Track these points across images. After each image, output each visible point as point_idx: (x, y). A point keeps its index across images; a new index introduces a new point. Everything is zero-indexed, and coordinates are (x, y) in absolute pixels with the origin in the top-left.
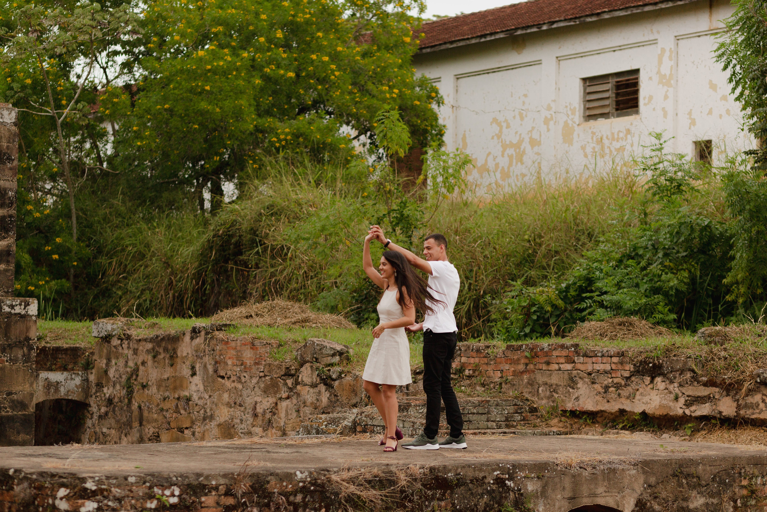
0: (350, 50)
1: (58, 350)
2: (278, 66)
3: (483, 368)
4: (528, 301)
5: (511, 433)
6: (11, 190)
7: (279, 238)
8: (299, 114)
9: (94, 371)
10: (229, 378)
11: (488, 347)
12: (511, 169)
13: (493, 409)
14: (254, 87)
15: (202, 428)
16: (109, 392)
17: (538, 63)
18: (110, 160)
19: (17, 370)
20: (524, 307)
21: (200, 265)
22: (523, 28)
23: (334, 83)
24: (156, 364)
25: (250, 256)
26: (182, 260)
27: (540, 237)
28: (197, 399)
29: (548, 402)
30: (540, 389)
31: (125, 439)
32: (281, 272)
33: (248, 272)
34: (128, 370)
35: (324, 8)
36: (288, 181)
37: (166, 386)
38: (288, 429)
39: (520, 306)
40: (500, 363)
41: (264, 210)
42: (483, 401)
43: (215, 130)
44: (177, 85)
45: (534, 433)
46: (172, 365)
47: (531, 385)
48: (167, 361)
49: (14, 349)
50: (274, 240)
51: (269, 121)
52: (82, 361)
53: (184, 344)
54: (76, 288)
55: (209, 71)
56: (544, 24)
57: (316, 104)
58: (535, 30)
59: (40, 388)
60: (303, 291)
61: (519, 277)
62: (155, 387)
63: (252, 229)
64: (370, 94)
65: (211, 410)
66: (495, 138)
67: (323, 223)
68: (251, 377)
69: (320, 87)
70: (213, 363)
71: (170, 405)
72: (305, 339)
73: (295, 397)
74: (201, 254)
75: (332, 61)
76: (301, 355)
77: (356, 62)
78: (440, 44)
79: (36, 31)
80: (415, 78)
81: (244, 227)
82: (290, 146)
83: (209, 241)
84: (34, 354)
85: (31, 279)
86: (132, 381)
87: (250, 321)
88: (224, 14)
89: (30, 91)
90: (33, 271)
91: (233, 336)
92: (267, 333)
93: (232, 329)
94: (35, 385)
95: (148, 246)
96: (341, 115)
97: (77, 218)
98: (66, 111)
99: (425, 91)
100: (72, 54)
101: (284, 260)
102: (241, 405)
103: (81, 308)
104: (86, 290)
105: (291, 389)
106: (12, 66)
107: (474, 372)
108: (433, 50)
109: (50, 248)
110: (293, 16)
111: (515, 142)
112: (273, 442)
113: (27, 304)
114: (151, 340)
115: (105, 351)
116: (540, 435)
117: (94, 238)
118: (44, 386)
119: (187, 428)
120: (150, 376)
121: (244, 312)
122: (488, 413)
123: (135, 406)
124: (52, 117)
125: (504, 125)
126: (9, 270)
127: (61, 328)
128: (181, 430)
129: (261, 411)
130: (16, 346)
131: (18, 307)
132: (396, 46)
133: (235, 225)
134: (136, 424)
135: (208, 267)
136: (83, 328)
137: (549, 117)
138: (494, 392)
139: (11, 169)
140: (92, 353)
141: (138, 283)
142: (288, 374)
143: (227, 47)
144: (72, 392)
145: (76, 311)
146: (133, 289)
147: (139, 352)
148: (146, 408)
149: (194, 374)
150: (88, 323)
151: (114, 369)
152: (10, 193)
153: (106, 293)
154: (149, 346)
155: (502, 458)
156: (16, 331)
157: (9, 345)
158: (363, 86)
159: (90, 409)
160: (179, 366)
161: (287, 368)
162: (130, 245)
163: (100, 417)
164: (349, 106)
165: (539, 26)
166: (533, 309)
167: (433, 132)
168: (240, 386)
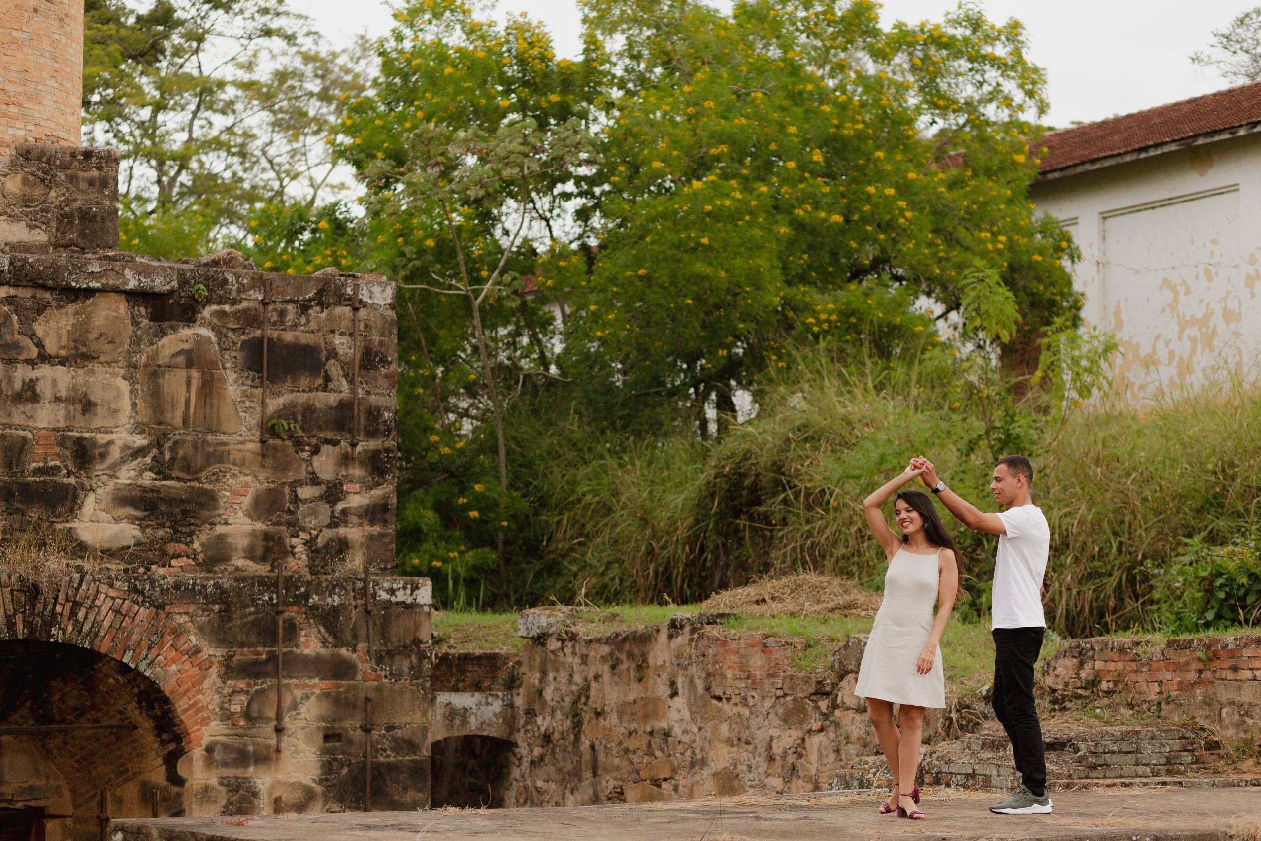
0: (929, 178)
1: (466, 658)
2: (816, 207)
3: (1130, 678)
4: (1209, 569)
5: (1175, 783)
6: (387, 409)
7: (818, 478)
8: (849, 280)
9: (521, 691)
10: (728, 699)
11: (1138, 644)
12: (1194, 359)
13: (1145, 744)
14: (778, 240)
15: (689, 781)
16: (546, 724)
17: (1234, 188)
18: (559, 362)
19: (402, 692)
20: (1204, 579)
21: (697, 521)
22: (1207, 134)
23: (905, 230)
24: (616, 678)
25: (773, 506)
26: (669, 514)
27: (1232, 465)
28: (679, 733)
29: (1237, 733)
30: (1224, 711)
31: (572, 798)
32: (821, 531)
33: (771, 531)
34: (574, 688)
35: (885, 113)
36: (831, 386)
37: (632, 714)
38: (823, 781)
39: (1197, 577)
40: (1158, 670)
41: (793, 433)
42: (1128, 732)
43: (717, 307)
44: (657, 238)
45: (1214, 784)
46: (640, 680)
47: (1209, 705)
48: (633, 673)
49: (397, 658)
50: (810, 481)
51: (803, 292)
52: (503, 676)
53: (658, 646)
54: (508, 561)
55: (709, 214)
56: (1241, 126)
57: (877, 265)
58: (1226, 136)
59: (438, 718)
60: (856, 559)
61: (1200, 531)
62: (615, 715)
63: (775, 463)
64: (962, 246)
65: (702, 750)
66: (1168, 310)
67: (880, 451)
68: (763, 698)
69: (882, 237)
70: (704, 675)
71: (638, 743)
72: (848, 636)
73: (832, 728)
74: (698, 505)
75: (901, 195)
76: (841, 662)
77: (939, 197)
78: (1075, 165)
79: (437, 164)
80: (1034, 219)
81: (762, 461)
82: (836, 331)
83: (708, 483)
84: (426, 665)
85: (438, 548)
86: (580, 706)
87: (763, 607)
88: (728, 128)
89: (431, 258)
90: (441, 536)
91: (733, 631)
92: (786, 626)
93: (732, 621)
94: (430, 713)
95: (615, 493)
96: (917, 280)
97: (508, 453)
98: (488, 286)
99: (1051, 240)
100: (495, 197)
101: (827, 511)
102: (748, 743)
103: (515, 592)
104: (523, 565)
105: (825, 716)
106: (405, 221)
107: (1116, 685)
108: (1063, 174)
109: (465, 501)
110: (837, 127)
111: (1199, 315)
112: (772, 801)
113: (415, 588)
114: (608, 641)
115: (538, 659)
116: (1224, 786)
117: (535, 483)
118: (445, 715)
119: (665, 780)
120: (607, 697)
121: (753, 593)
122: (1138, 751)
123: (585, 744)
124: (466, 298)
125: (1182, 290)
126: (387, 534)
127: (472, 625)
128: (657, 783)
129: (780, 751)
130: (400, 653)
131: (402, 592)
132: (1002, 169)
133: (749, 458)
134: (587, 774)
135: (708, 525)
136: (507, 622)
137: (1253, 274)
138: (1149, 717)
139: (386, 376)
140: (519, 663)
141: (602, 551)
142: (820, 692)
143: (734, 176)
144: (489, 725)
145: (508, 597)
146: (595, 562)
147: (590, 660)
148: (602, 749)
149: (674, 694)
150: (514, 616)
151: (552, 687)
152: (386, 414)
153: (553, 569)
154: (605, 650)
155: (1139, 826)
156: (399, 630)
157: (389, 652)
158: (951, 234)
159: (517, 750)
160: (651, 682)
161: (819, 683)
162: (589, 492)
163: (533, 763)
164: (926, 265)
165: (1232, 129)
166: (1219, 582)
167: (1065, 304)
168: (746, 712)
